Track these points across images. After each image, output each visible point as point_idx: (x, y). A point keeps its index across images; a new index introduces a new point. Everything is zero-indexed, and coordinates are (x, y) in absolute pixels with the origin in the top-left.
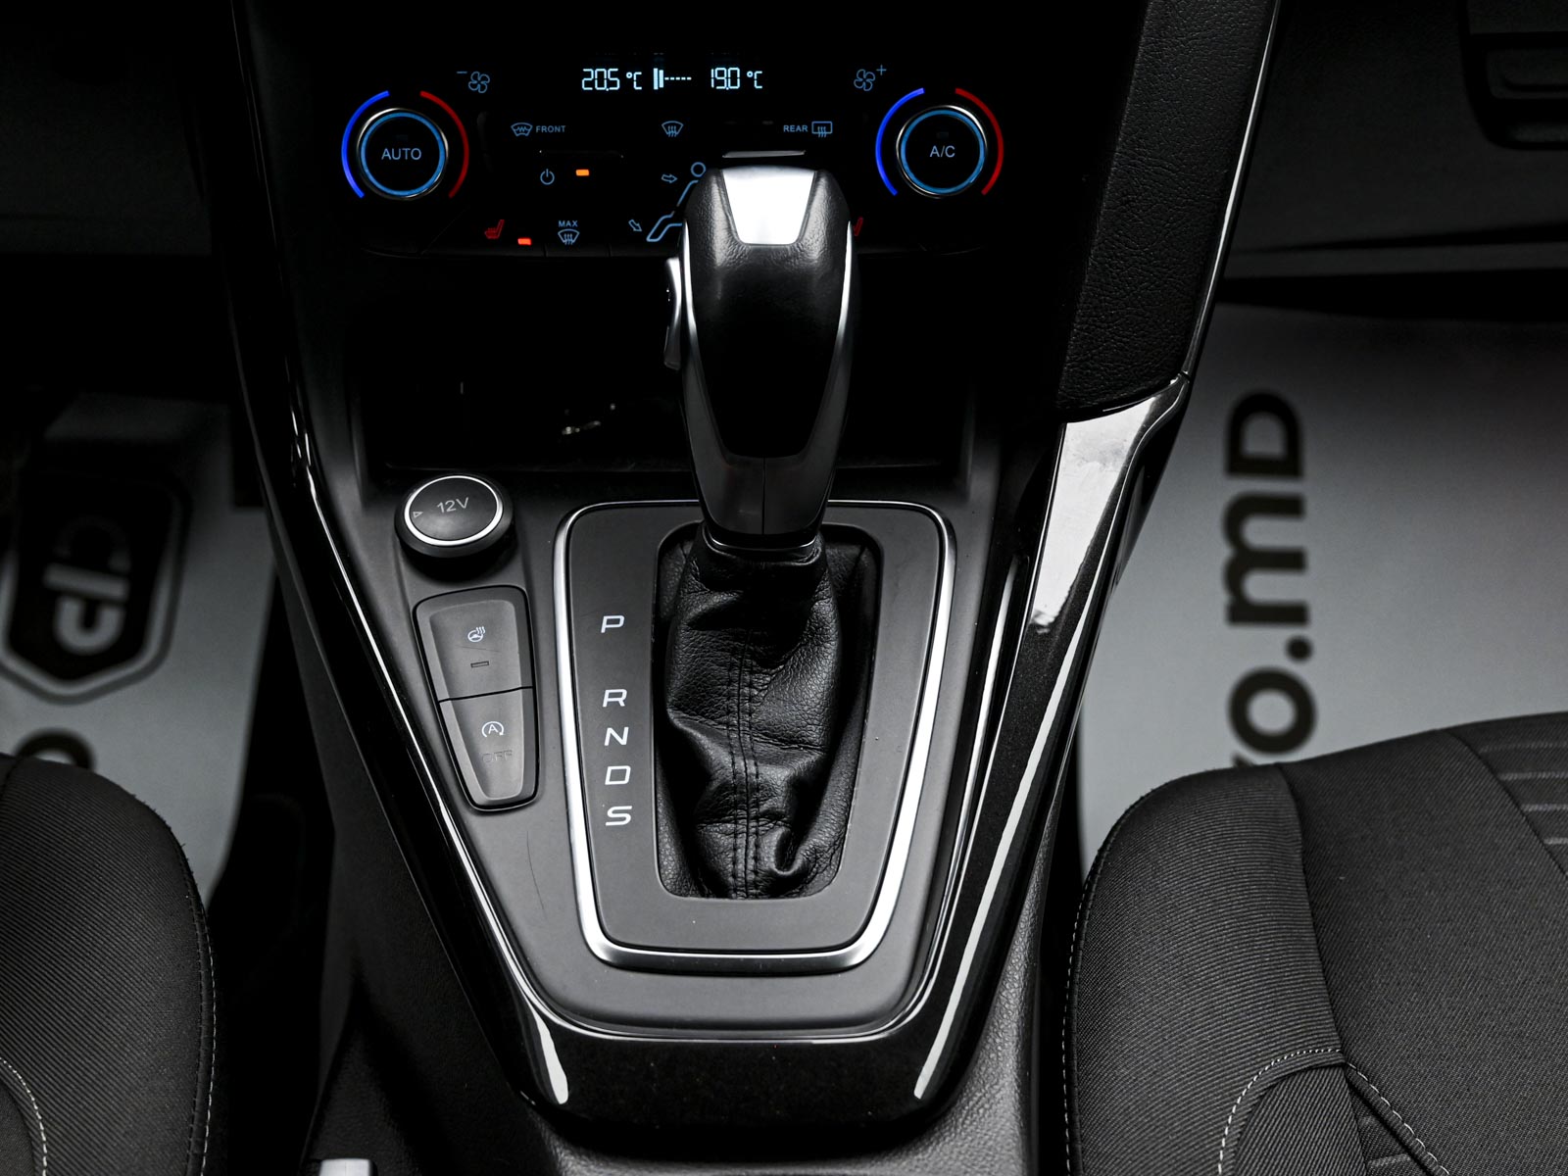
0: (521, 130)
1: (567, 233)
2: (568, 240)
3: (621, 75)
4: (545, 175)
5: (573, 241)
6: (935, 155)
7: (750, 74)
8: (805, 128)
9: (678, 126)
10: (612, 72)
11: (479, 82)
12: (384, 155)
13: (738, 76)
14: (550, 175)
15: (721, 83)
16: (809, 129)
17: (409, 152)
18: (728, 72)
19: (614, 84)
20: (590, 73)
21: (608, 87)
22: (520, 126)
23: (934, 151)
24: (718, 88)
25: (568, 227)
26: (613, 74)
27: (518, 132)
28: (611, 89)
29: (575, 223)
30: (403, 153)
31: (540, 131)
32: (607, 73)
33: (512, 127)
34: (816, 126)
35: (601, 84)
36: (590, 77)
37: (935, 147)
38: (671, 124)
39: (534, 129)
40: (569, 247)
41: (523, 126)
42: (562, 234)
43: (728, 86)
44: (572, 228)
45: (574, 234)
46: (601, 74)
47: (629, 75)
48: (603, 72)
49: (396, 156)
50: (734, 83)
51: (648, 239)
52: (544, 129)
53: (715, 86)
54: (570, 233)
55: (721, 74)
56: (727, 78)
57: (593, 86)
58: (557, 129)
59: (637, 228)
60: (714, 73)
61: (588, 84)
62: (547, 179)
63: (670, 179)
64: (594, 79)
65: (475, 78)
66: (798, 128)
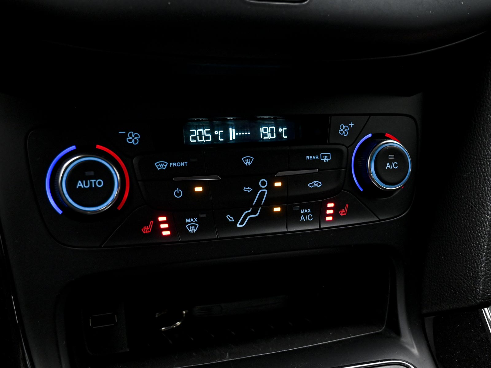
0: (161, 165)
1: (191, 225)
2: (193, 230)
3: (212, 132)
4: (177, 192)
5: (195, 230)
6: (388, 168)
7: (280, 130)
8: (317, 157)
9: (251, 159)
10: (206, 131)
11: (133, 138)
12: (78, 185)
13: (275, 131)
14: (179, 191)
15: (266, 135)
16: (319, 157)
17: (95, 182)
18: (269, 129)
19: (208, 138)
20: (194, 132)
21: (205, 140)
22: (160, 163)
23: (388, 166)
24: (264, 138)
25: (192, 222)
26: (207, 132)
27: (159, 167)
28: (207, 141)
29: (196, 220)
30: (91, 183)
31: (172, 166)
32: (204, 132)
33: (155, 164)
34: (323, 155)
35: (201, 138)
36: (194, 134)
37: (388, 163)
38: (247, 158)
39: (169, 165)
40: (193, 234)
41: (162, 163)
42: (189, 227)
43: (269, 137)
44: (194, 223)
45: (196, 226)
46: (200, 133)
47: (216, 133)
48: (202, 131)
49: (87, 185)
50: (272, 135)
51: (238, 226)
52: (175, 164)
53: (263, 137)
54: (193, 225)
55: (265, 130)
56: (269, 133)
57: (197, 140)
58: (182, 164)
59: (231, 219)
60: (262, 130)
61: (193, 138)
62: (178, 195)
63: (248, 190)
64: (197, 136)
65: (131, 135)
66: (314, 157)
